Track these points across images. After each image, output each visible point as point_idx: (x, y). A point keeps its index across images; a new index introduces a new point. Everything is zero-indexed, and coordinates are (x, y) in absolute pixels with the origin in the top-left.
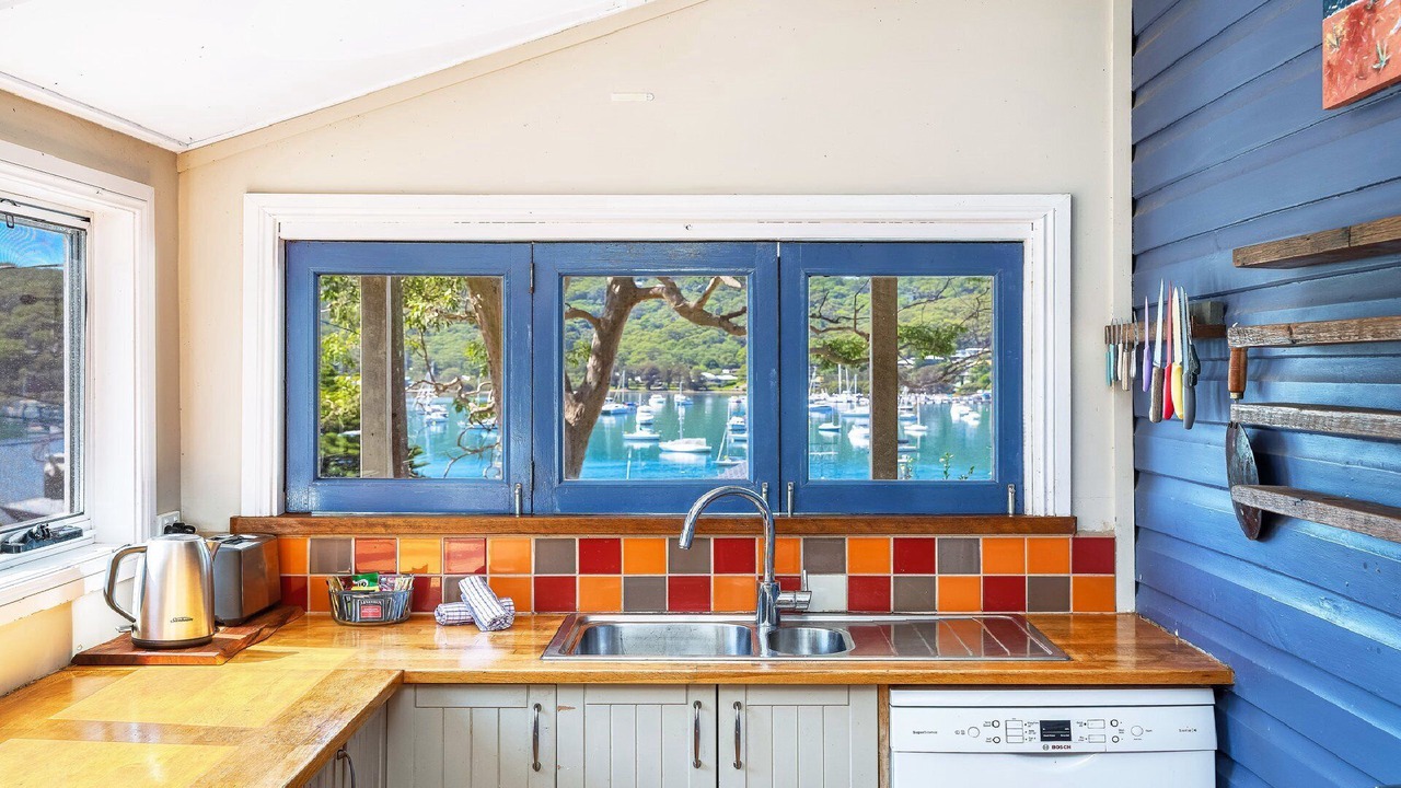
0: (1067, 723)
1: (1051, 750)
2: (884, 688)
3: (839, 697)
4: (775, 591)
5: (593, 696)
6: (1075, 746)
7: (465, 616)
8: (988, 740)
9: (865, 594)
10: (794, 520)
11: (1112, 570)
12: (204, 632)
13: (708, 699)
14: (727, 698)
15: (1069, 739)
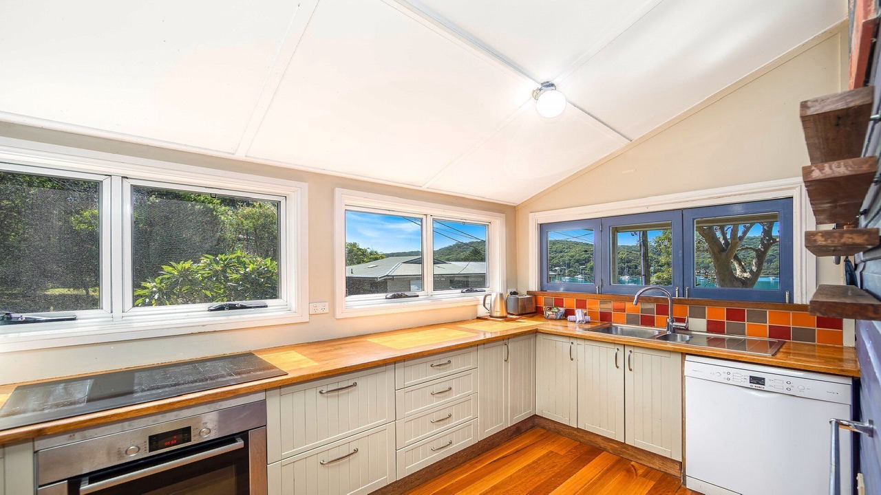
0: (764, 379)
1: (754, 387)
2: (684, 354)
3: (667, 355)
4: (673, 322)
5: (587, 342)
6: (766, 388)
7: (574, 319)
8: (725, 378)
9: (714, 327)
10: (688, 300)
11: (841, 328)
12: (505, 315)
13: (621, 348)
14: (627, 349)
15: (764, 385)
